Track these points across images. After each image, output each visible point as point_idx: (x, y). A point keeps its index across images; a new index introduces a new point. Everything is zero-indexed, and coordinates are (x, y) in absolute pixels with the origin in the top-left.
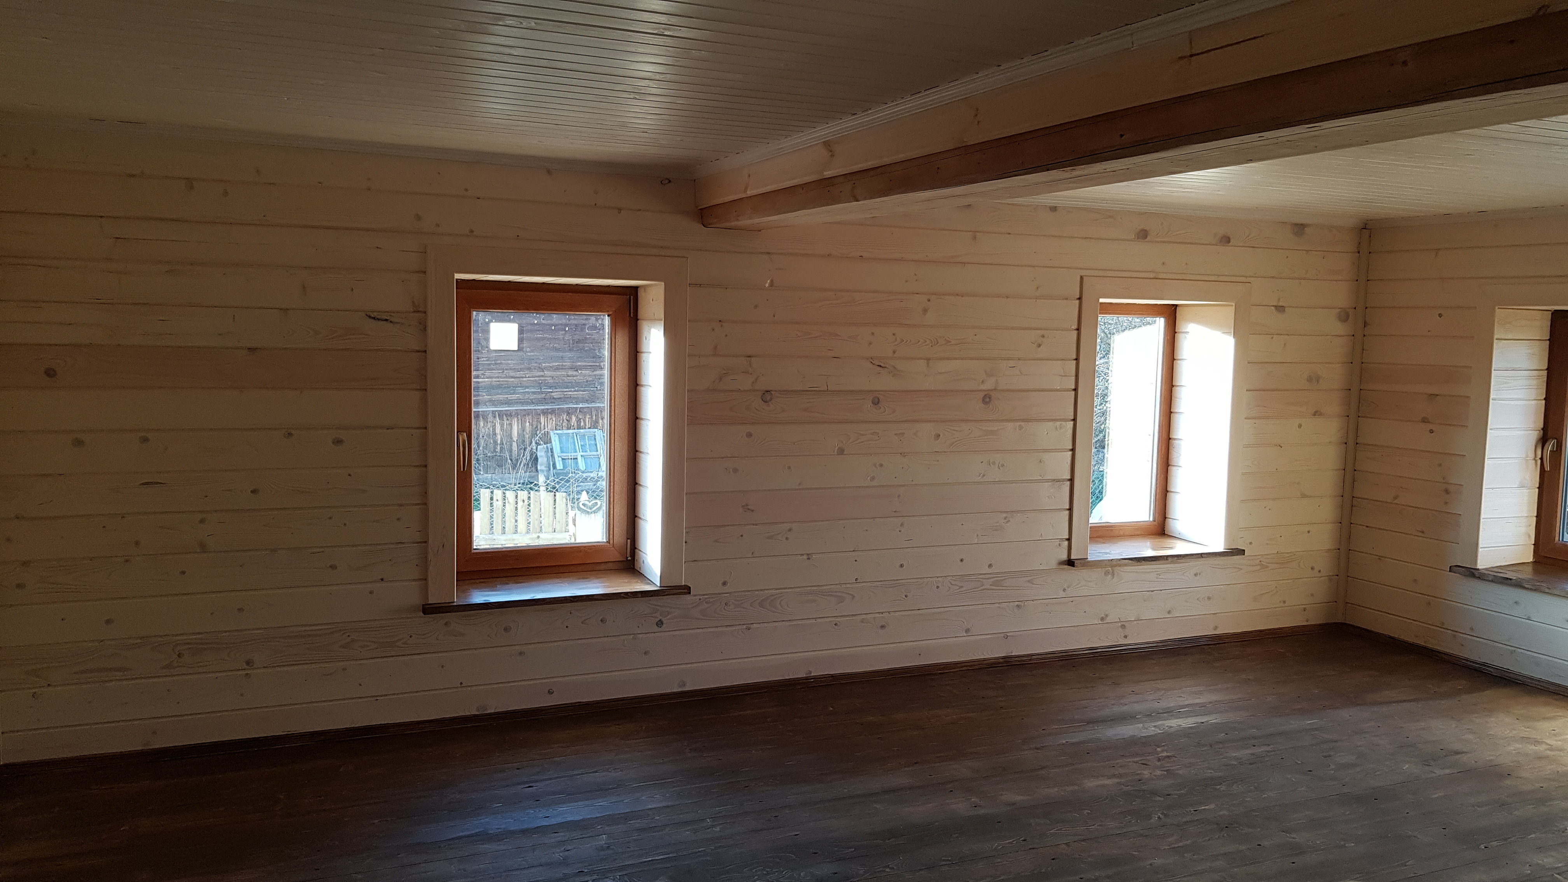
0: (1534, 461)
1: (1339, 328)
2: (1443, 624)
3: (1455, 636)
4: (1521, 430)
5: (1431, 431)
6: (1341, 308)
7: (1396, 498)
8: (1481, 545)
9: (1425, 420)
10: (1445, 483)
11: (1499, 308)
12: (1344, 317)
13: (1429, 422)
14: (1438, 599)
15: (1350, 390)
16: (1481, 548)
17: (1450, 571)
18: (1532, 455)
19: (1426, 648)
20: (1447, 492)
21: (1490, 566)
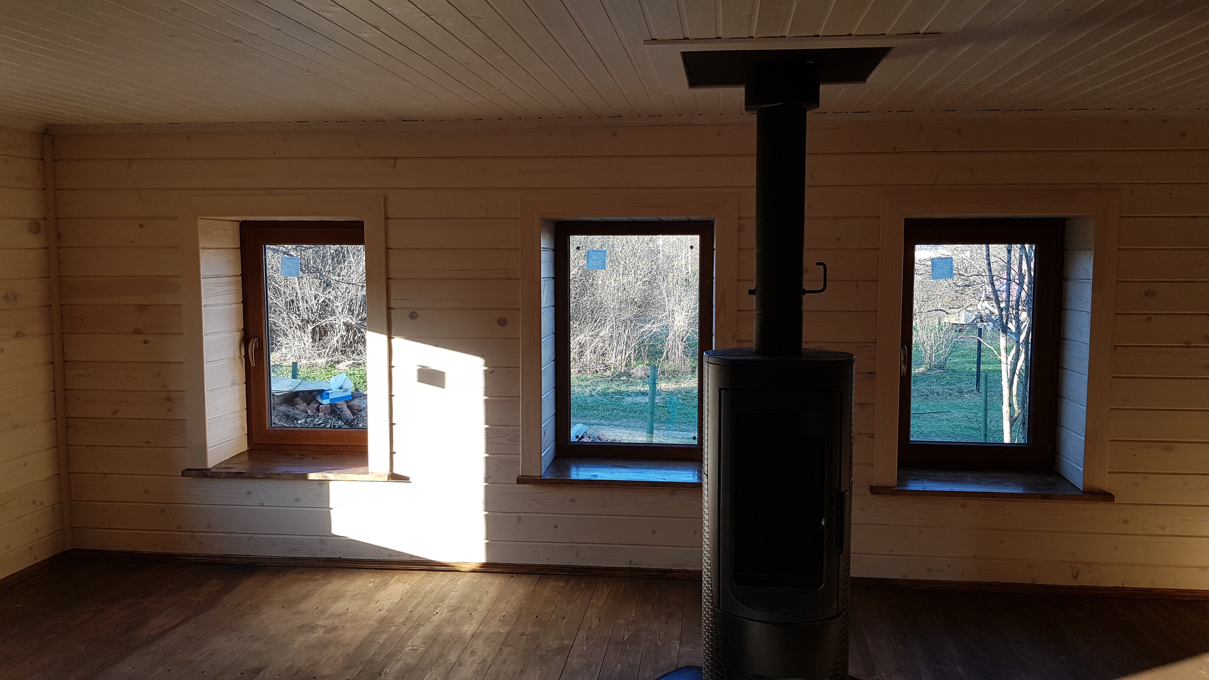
0: (240, 359)
1: (33, 241)
2: (180, 527)
3: (193, 536)
4: (228, 333)
5: (146, 342)
6: (32, 219)
7: (115, 412)
8: (208, 446)
9: (137, 332)
10: (167, 391)
11: (200, 218)
12: (35, 228)
13: (141, 333)
14: (172, 505)
15: (50, 306)
16: (210, 448)
17: (182, 476)
18: (238, 354)
19: (166, 555)
20: (169, 399)
21: (216, 464)
